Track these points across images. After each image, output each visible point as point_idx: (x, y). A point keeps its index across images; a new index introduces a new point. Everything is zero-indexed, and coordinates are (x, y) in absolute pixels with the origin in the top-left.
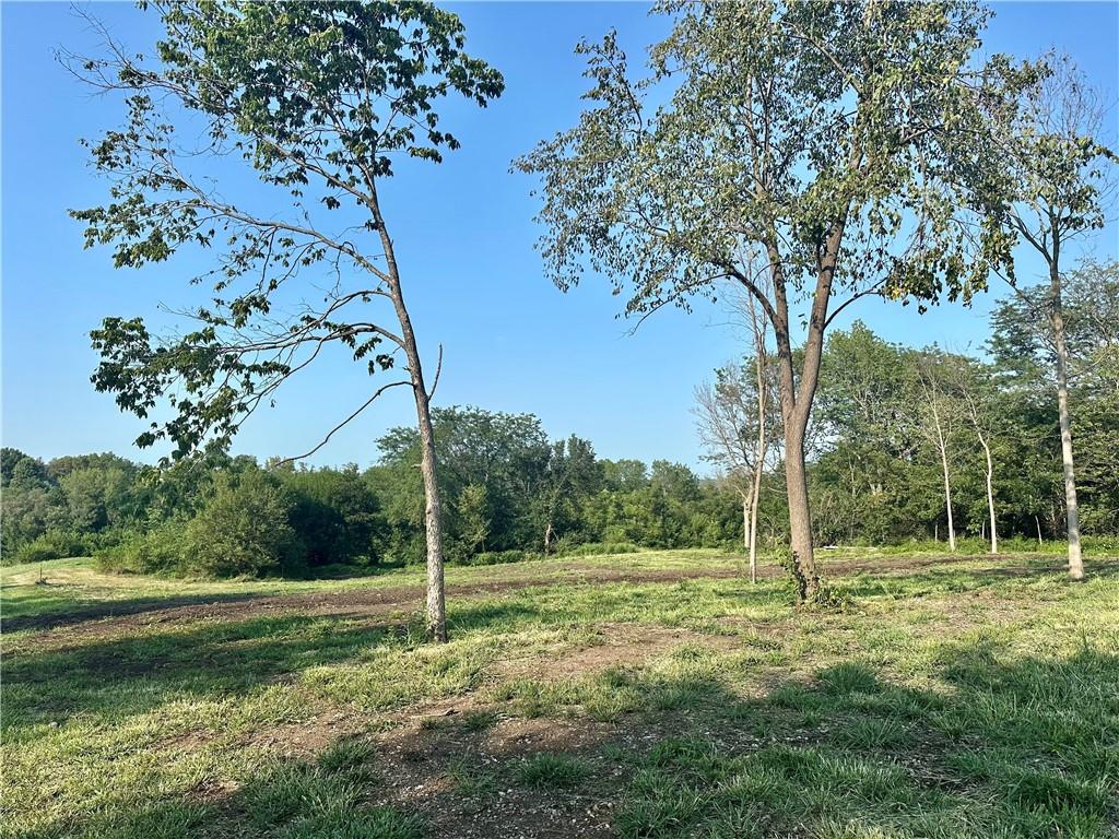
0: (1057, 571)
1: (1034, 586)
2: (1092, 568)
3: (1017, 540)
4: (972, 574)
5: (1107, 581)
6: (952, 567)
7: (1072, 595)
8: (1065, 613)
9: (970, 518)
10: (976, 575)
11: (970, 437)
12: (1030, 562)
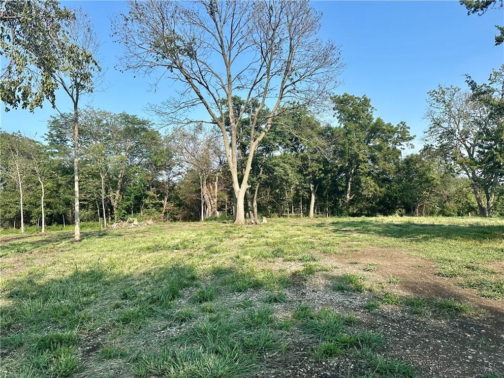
0: (69, 238)
1: (58, 246)
2: (84, 236)
3: (54, 226)
4: (31, 243)
5: (89, 240)
6: (20, 241)
7: (74, 248)
8: (70, 256)
9: (32, 217)
10: (33, 243)
11: (34, 179)
12: (59, 235)
